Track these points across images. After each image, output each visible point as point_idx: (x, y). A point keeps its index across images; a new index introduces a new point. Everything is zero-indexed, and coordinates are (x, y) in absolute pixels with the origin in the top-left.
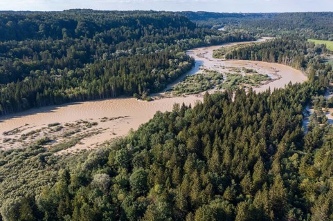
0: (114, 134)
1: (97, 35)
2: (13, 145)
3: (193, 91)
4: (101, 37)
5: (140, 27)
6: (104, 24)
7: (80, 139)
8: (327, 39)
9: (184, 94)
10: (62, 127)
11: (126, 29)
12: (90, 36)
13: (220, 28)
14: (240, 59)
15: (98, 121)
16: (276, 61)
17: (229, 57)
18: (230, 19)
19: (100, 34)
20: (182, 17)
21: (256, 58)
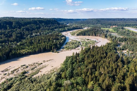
0: (52, 67)
1: (22, 28)
2: (10, 76)
3: (72, 48)
4: (24, 28)
5: (39, 24)
6: (24, 23)
7: (39, 70)
8: (107, 28)
9: (70, 49)
10: (28, 66)
11: (34, 25)
12: (20, 28)
13: (67, 24)
14: (82, 35)
15: (42, 62)
16: (95, 36)
17: (78, 35)
18: (69, 21)
19: (24, 27)
20: (54, 20)
21: (88, 35)
